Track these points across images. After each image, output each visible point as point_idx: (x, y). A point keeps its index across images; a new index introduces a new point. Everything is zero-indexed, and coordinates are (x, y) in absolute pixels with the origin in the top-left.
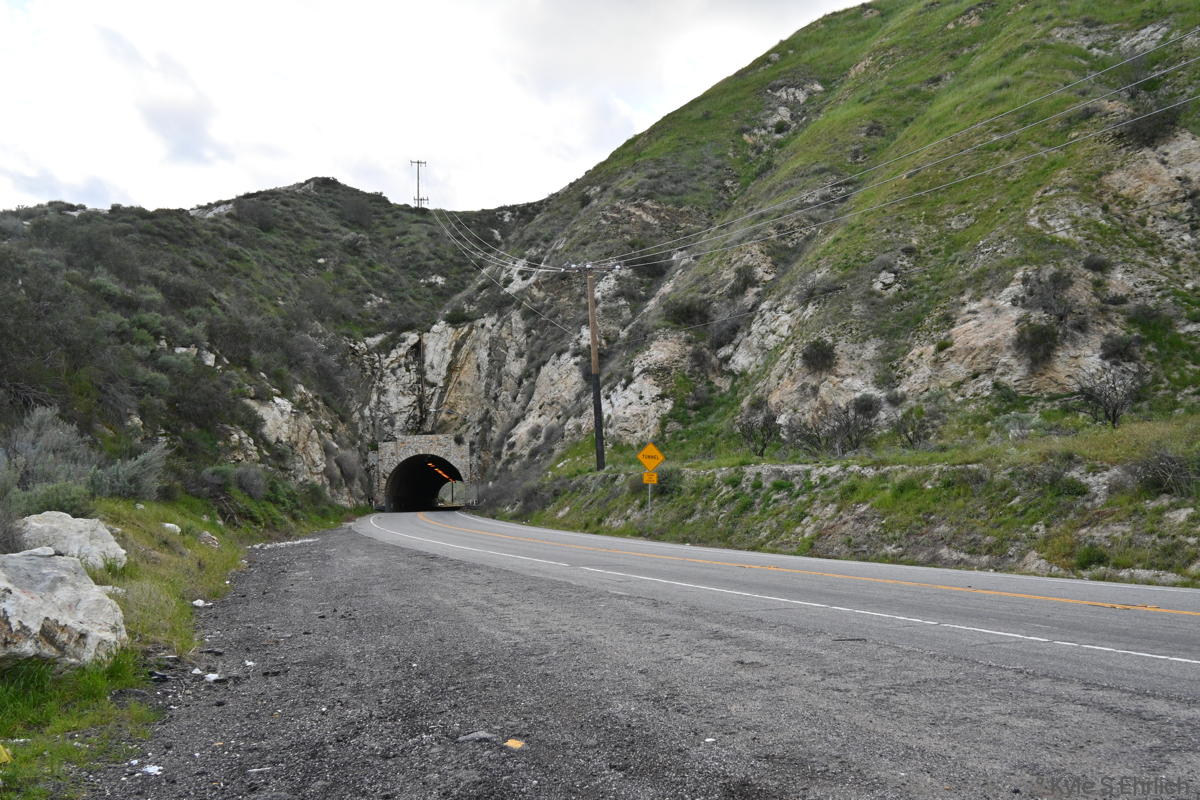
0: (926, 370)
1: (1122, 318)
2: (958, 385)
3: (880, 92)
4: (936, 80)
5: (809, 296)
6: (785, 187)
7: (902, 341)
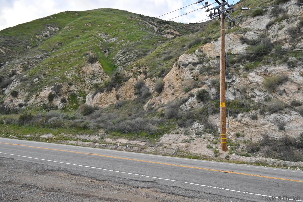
0: (34, 99)
1: (69, 94)
2: (38, 103)
3: (66, 35)
4: (78, 36)
5: (21, 80)
6: (34, 53)
7: (32, 93)
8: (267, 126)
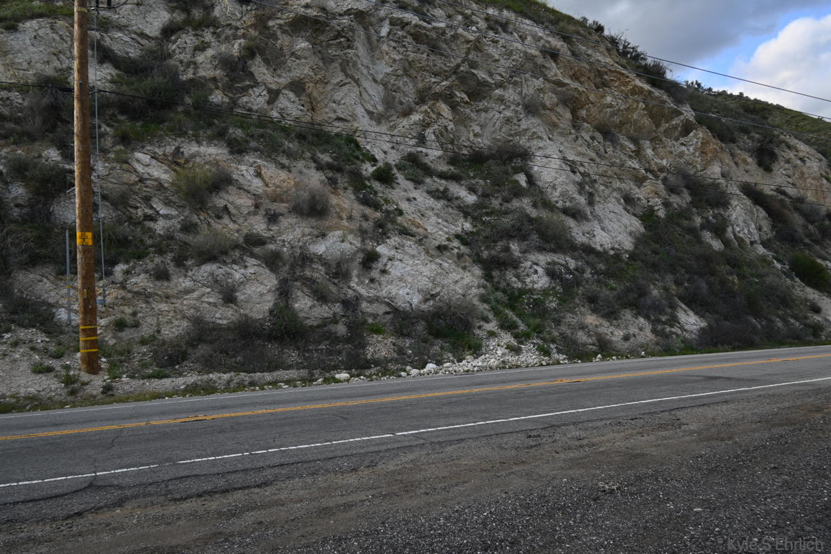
8: (196, 294)
